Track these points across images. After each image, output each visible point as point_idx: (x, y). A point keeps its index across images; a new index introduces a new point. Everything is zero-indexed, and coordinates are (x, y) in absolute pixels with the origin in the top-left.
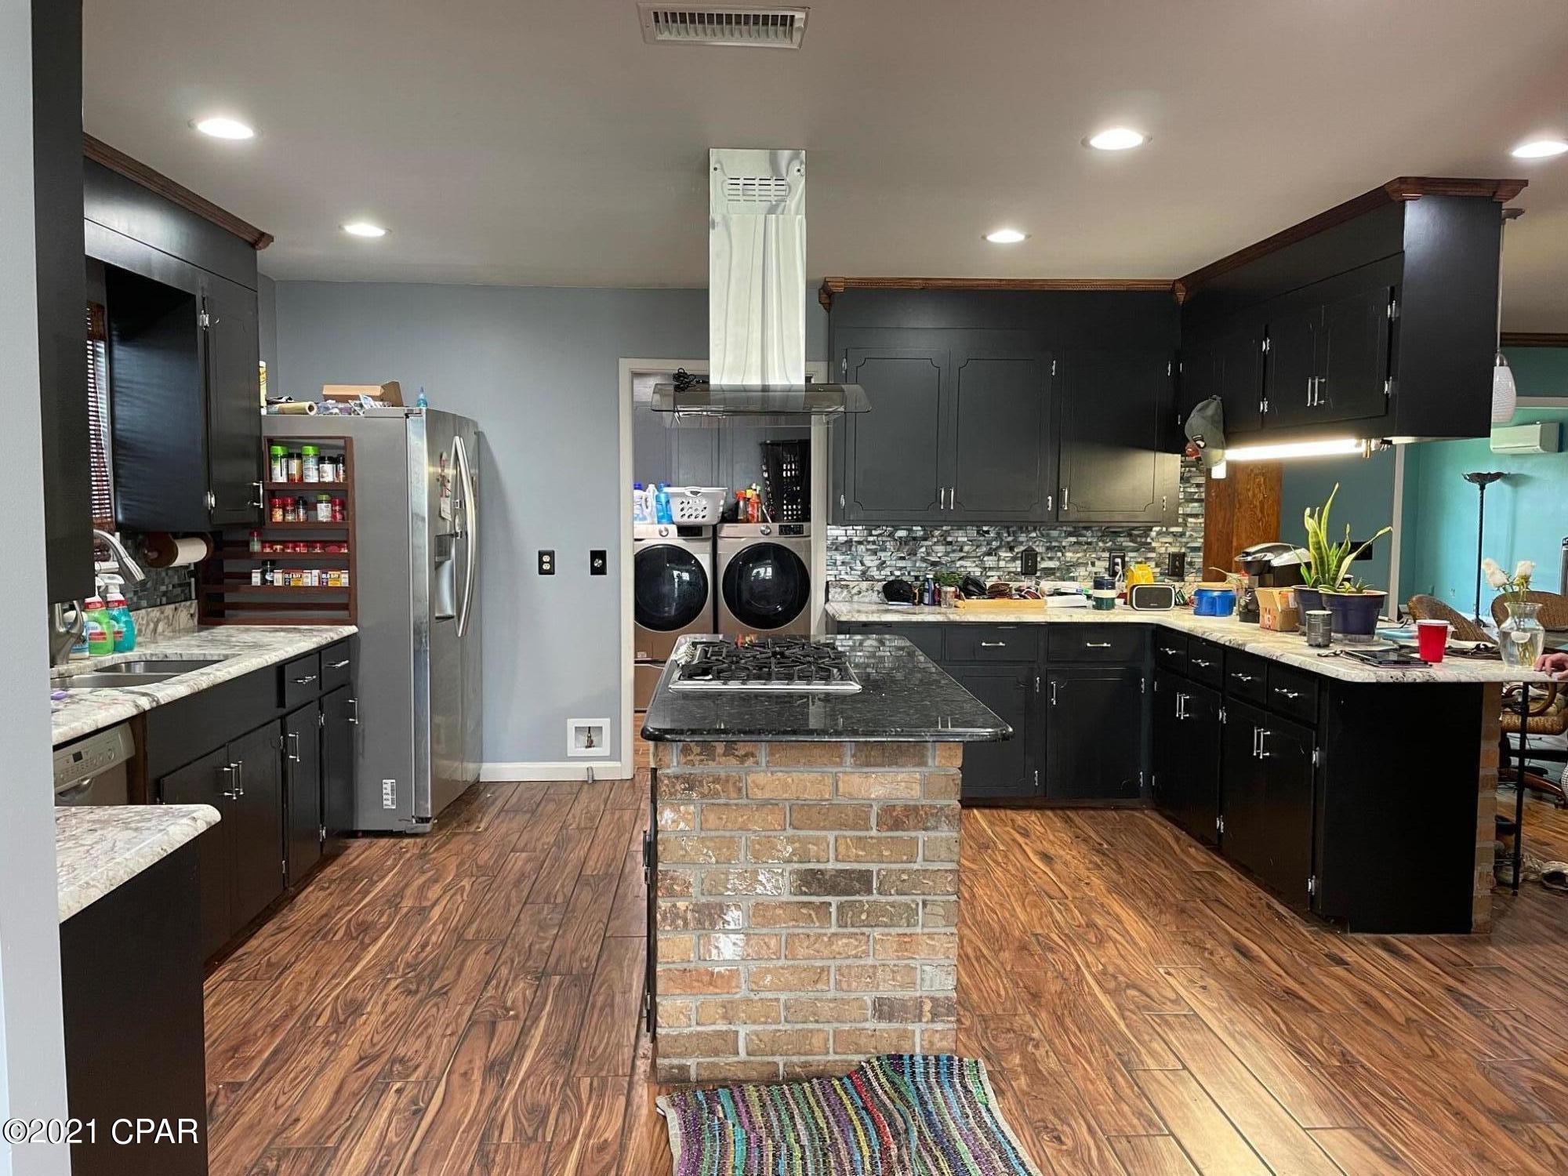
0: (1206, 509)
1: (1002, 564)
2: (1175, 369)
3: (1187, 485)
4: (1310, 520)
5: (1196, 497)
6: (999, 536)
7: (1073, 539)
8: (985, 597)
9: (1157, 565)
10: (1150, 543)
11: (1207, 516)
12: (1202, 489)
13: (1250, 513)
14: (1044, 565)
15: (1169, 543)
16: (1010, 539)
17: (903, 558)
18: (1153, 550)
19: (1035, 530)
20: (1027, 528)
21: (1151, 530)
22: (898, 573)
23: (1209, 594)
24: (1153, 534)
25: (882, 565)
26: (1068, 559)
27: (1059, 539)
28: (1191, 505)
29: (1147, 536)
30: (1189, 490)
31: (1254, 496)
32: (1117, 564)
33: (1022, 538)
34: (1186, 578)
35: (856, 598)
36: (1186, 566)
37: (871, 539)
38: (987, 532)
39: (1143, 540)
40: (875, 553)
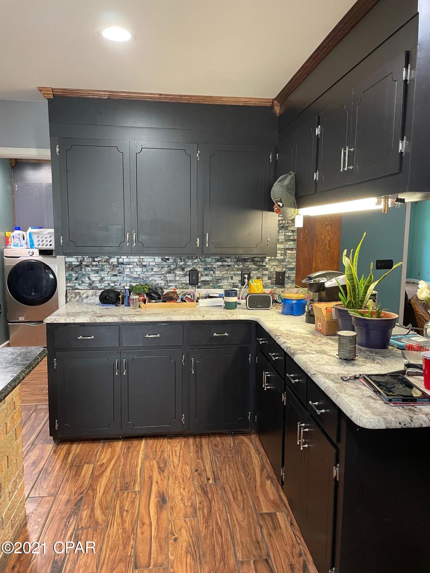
0: (297, 245)
1: (178, 278)
2: (274, 157)
3: (287, 231)
4: (347, 259)
5: (291, 238)
6: (175, 261)
7: (220, 263)
8: (161, 300)
9: (269, 279)
10: (265, 266)
11: (298, 249)
12: (295, 234)
13: (322, 247)
14: (203, 279)
15: (276, 265)
16: (182, 263)
17: (116, 275)
18: (267, 269)
19: (197, 258)
20: (192, 257)
21: (265, 258)
22: (113, 285)
23: (290, 302)
24: (267, 260)
25: (102, 280)
26: (217, 275)
27: (211, 263)
28: (289, 243)
29: (263, 261)
30: (287, 234)
31: (325, 237)
32: (245, 278)
33: (189, 263)
34: (286, 286)
35: (85, 301)
36: (286, 279)
37: (94, 263)
38: (168, 259)
39: (261, 264)
40: (97, 272)
